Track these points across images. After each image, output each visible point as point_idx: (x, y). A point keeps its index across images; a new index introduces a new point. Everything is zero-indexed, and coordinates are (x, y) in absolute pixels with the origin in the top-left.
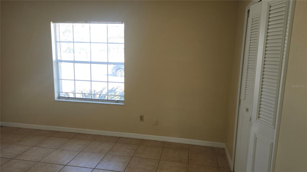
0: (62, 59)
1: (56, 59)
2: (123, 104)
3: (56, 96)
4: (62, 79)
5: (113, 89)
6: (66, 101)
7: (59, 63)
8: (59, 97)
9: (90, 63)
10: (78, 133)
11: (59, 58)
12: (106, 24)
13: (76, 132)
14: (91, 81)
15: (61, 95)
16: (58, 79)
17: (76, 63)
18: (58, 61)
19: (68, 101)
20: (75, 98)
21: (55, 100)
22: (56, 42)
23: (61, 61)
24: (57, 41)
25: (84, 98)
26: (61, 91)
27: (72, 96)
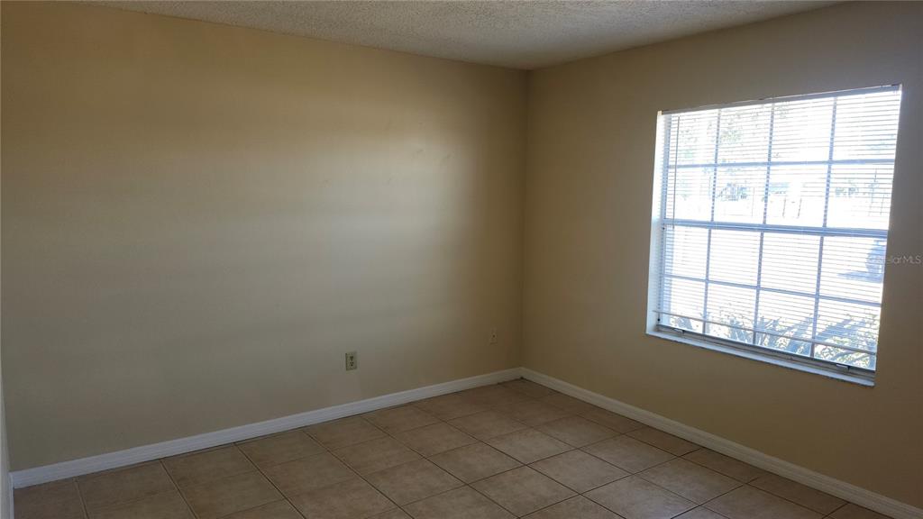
0: (678, 217)
1: (661, 216)
2: (872, 384)
3: (651, 321)
4: (674, 273)
5: (846, 327)
6: (676, 341)
7: (669, 228)
8: (659, 327)
9: (759, 230)
10: (701, 444)
11: (669, 215)
12: (832, 98)
13: (696, 440)
14: (758, 288)
15: (664, 323)
16: (661, 275)
17: (715, 228)
18: (666, 223)
19: (681, 343)
20: (703, 337)
21: (647, 332)
22: (667, 167)
23: (674, 223)
24: (670, 163)
25: (738, 340)
26: (665, 310)
27: (697, 328)
